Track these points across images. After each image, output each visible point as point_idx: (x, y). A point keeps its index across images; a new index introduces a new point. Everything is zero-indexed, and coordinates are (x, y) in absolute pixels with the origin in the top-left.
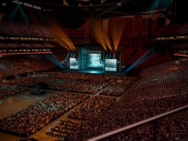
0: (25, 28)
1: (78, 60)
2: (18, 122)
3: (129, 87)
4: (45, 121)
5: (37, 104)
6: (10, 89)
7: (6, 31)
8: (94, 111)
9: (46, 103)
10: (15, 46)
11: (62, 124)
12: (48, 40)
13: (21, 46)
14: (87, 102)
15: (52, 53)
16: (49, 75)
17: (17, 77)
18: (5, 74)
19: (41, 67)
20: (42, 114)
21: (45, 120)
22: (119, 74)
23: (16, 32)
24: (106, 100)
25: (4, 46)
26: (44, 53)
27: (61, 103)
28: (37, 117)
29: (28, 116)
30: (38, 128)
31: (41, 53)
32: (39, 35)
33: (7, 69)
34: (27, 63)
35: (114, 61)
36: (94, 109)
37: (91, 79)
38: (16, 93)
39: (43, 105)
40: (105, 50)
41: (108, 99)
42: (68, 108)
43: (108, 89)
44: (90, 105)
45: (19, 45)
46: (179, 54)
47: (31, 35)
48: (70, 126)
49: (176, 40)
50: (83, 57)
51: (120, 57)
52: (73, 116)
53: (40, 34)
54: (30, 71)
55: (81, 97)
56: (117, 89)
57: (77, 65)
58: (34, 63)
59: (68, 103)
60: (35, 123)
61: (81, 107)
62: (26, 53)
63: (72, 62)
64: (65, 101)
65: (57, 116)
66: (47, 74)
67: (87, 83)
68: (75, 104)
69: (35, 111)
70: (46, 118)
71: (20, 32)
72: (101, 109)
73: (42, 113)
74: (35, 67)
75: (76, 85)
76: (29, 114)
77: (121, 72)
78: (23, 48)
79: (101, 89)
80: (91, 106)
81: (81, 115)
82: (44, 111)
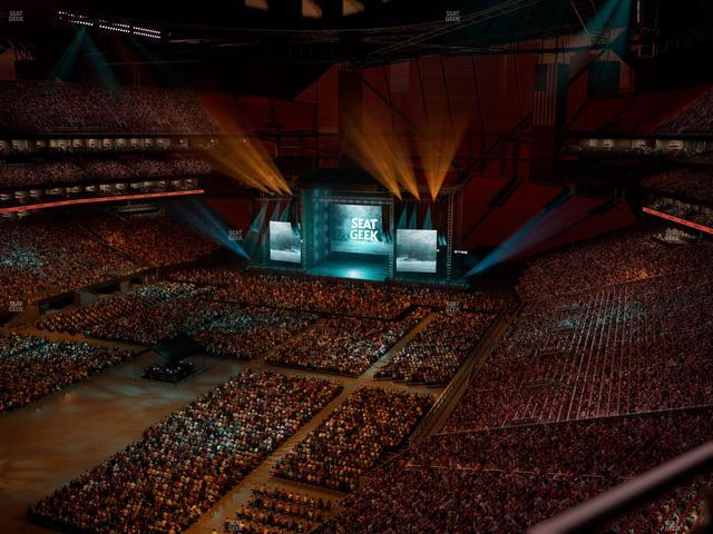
0: (103, 100)
1: (301, 231)
2: (117, 497)
3: (476, 342)
4: (202, 496)
5: (170, 422)
6: (70, 353)
7: (34, 117)
8: (356, 453)
9: (198, 421)
10: (68, 171)
11: (258, 504)
12: (189, 145)
13: (90, 173)
14: (334, 413)
15: (202, 191)
16: (198, 285)
17: (87, 298)
18: (44, 288)
19: (167, 253)
20: (192, 465)
21: (203, 489)
22: (444, 283)
23: (71, 121)
24: (399, 406)
25: (32, 176)
26: (174, 194)
27: (248, 421)
28: (176, 478)
29: (146, 475)
30: (185, 521)
31: (165, 194)
32: (154, 128)
33: (50, 268)
34: (114, 239)
35: (427, 237)
36: (359, 445)
37: (345, 308)
38: (92, 371)
39: (191, 425)
40: (396, 197)
41: (404, 398)
42: (274, 440)
43: (404, 356)
44: (343, 426)
45: (84, 169)
46: (661, 210)
47: (127, 130)
48: (282, 511)
49: (652, 156)
50: (316, 219)
51: (450, 223)
52: (291, 474)
53: (159, 122)
54: (128, 270)
55: (315, 394)
56: (434, 353)
57: (297, 247)
58: (140, 235)
59: (272, 420)
60: (175, 503)
61: (316, 434)
62: (112, 199)
63: (278, 236)
64: (260, 409)
65: (239, 474)
66: (188, 283)
67: (332, 326)
68: (294, 423)
69: (166, 452)
70: (204, 484)
71: (87, 118)
72: (380, 443)
73: (193, 460)
74: (146, 254)
75: (294, 333)
76: (148, 468)
77: (454, 276)
78: (97, 181)
79: (381, 355)
80: (348, 434)
81: (318, 468)
82: (197, 453)
